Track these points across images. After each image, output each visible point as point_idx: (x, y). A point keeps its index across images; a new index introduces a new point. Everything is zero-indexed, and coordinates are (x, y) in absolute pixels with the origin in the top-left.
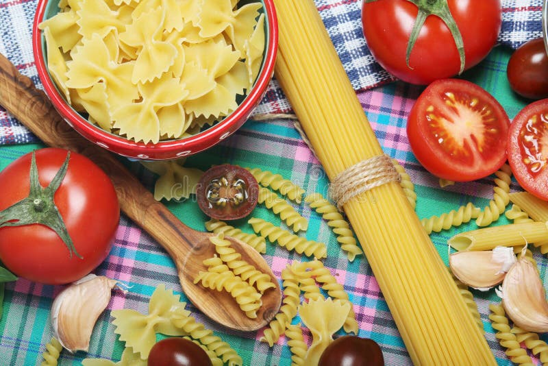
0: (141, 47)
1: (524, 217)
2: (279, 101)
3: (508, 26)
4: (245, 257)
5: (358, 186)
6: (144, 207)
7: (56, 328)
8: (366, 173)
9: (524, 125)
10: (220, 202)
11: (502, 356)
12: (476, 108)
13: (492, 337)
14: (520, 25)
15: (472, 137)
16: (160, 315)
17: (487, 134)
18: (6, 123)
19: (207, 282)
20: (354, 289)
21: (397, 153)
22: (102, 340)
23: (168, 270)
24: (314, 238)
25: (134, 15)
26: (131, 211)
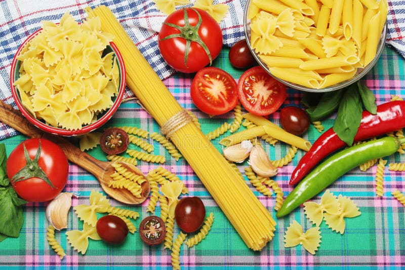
0: (64, 85)
1: (251, 124)
2: (128, 92)
3: (226, 37)
4: (129, 169)
5: (175, 127)
6: (78, 156)
7: (51, 221)
8: (177, 120)
9: (244, 83)
10: (112, 147)
11: (255, 190)
12: (220, 79)
13: (249, 182)
14: (230, 36)
15: (221, 93)
16: (96, 204)
17: (227, 90)
18: (4, 128)
19: (115, 185)
20: (181, 173)
21: (187, 105)
22: (72, 221)
23: (94, 182)
24: (157, 153)
25: (56, 69)
26: (72, 158)
